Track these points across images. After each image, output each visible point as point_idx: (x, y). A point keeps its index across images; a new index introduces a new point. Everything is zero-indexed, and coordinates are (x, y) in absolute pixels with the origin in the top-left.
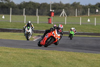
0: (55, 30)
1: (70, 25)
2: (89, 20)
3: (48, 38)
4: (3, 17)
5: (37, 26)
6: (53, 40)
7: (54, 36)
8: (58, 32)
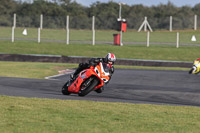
0: (98, 64)
1: (156, 47)
2: (194, 39)
3: (86, 80)
4: (25, 33)
5: (93, 50)
6: (96, 82)
7: (99, 75)
8: (105, 67)
